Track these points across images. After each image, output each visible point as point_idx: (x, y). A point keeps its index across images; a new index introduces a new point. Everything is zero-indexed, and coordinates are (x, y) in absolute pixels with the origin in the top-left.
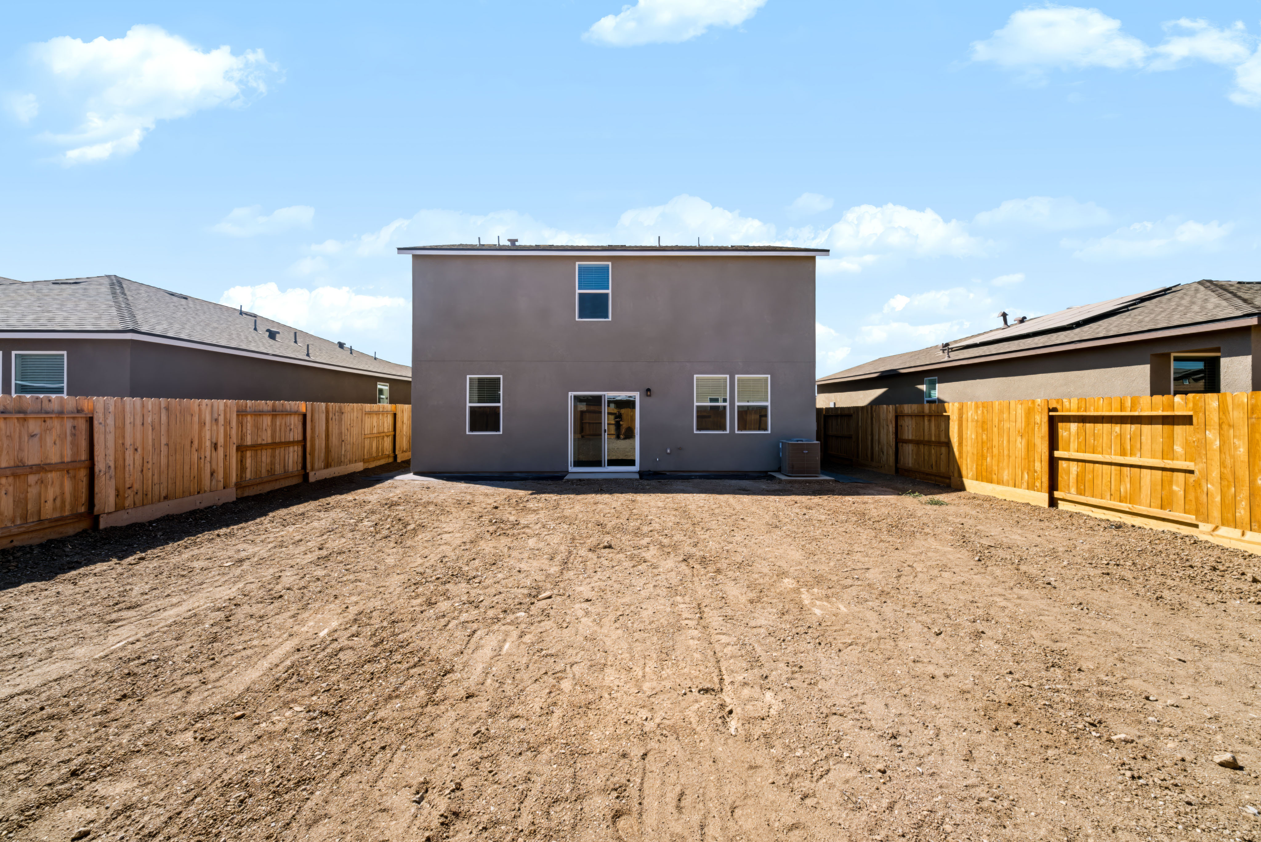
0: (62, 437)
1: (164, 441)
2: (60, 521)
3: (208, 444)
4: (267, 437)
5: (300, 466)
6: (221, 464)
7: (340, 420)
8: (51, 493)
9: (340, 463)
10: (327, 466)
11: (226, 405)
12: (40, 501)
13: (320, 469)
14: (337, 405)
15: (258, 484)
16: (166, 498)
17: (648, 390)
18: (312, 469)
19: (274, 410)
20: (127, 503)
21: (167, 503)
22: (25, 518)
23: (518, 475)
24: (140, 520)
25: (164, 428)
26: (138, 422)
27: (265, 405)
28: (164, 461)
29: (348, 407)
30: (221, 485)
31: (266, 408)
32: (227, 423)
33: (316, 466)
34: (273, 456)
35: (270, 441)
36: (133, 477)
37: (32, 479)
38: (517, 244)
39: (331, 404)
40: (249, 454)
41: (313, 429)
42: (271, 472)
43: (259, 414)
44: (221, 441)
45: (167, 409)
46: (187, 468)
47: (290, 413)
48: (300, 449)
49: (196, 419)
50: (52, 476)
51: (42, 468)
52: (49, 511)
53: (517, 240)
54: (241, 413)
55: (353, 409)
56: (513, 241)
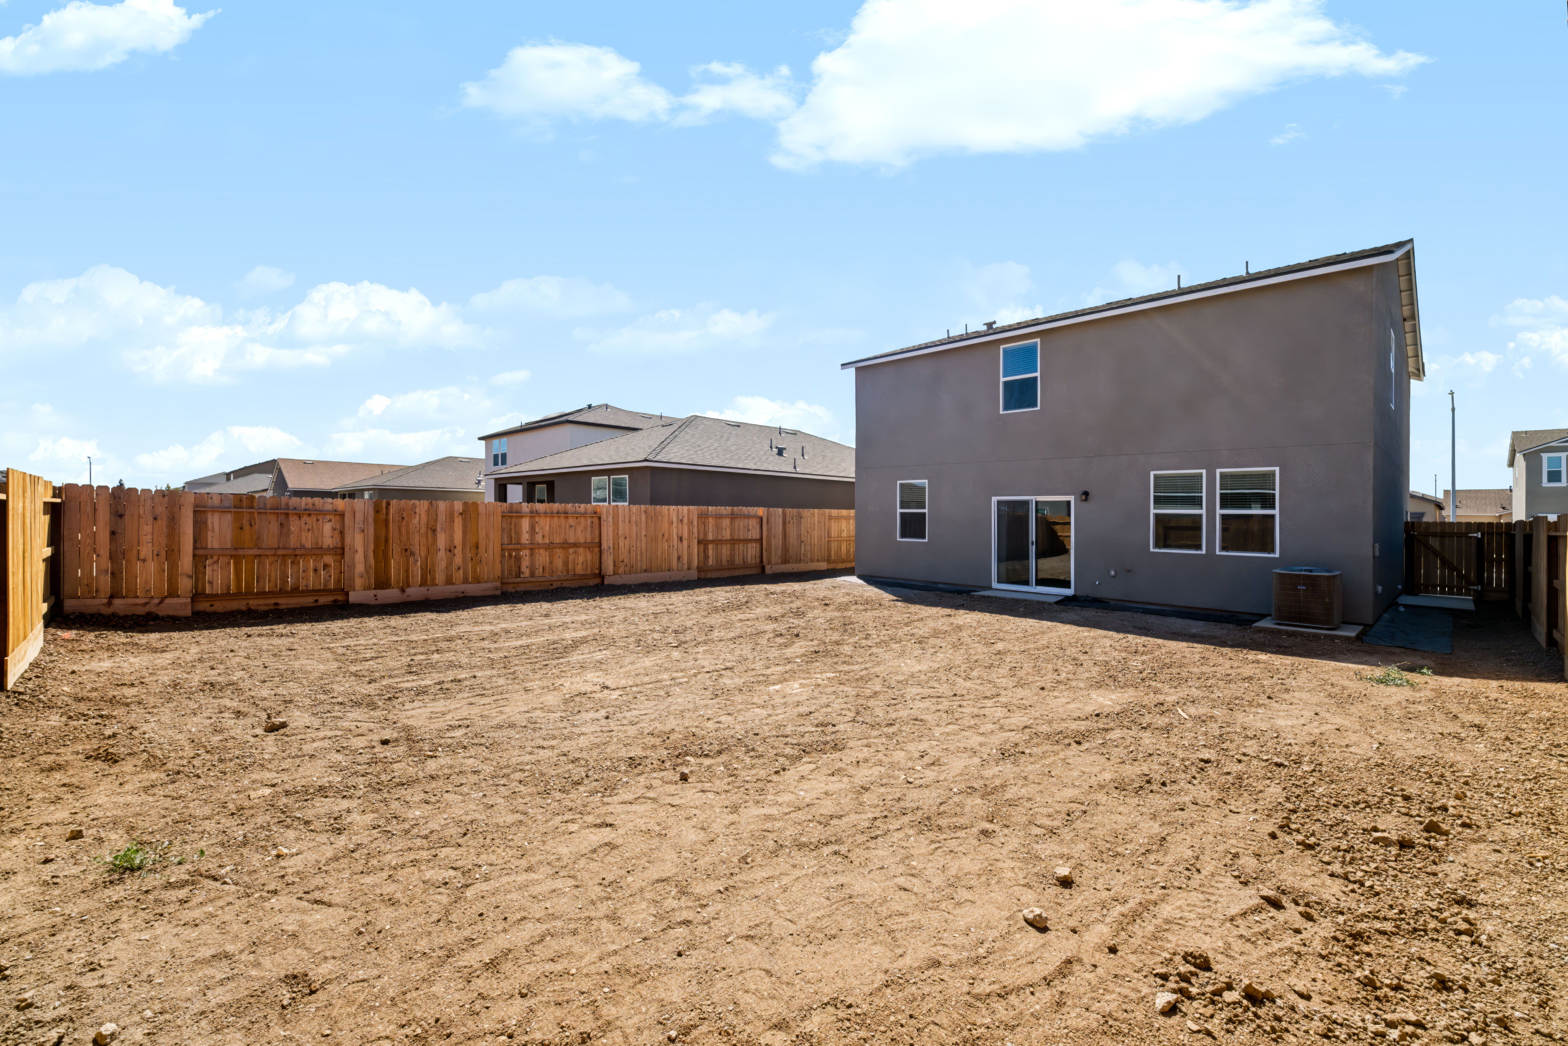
0: (585, 528)
1: (643, 533)
2: (584, 577)
3: (675, 537)
4: (727, 535)
5: (758, 561)
6: (685, 552)
7: (799, 524)
8: (581, 559)
9: (799, 561)
10: (785, 561)
11: (689, 510)
12: (575, 564)
13: (777, 564)
14: (795, 511)
15: (720, 570)
16: (645, 571)
17: (1086, 494)
18: (769, 563)
19: (732, 514)
20: (621, 570)
21: (646, 574)
22: (568, 572)
23: (941, 586)
24: (628, 583)
25: (643, 525)
26: (627, 520)
27: (725, 510)
28: (644, 546)
29: (806, 512)
30: (686, 567)
31: (724, 512)
32: (690, 522)
33: (773, 560)
34: (732, 550)
35: (729, 537)
36: (623, 555)
37: (571, 550)
38: (994, 326)
39: (788, 510)
40: (710, 546)
41: (769, 530)
42: (731, 561)
43: (719, 517)
44: (685, 536)
45: (645, 512)
46: (659, 552)
47: (748, 517)
48: (758, 545)
49: (666, 519)
50: (581, 550)
51: (576, 545)
52: (579, 570)
53: (994, 322)
54: (702, 517)
55: (813, 514)
56: (990, 325)
